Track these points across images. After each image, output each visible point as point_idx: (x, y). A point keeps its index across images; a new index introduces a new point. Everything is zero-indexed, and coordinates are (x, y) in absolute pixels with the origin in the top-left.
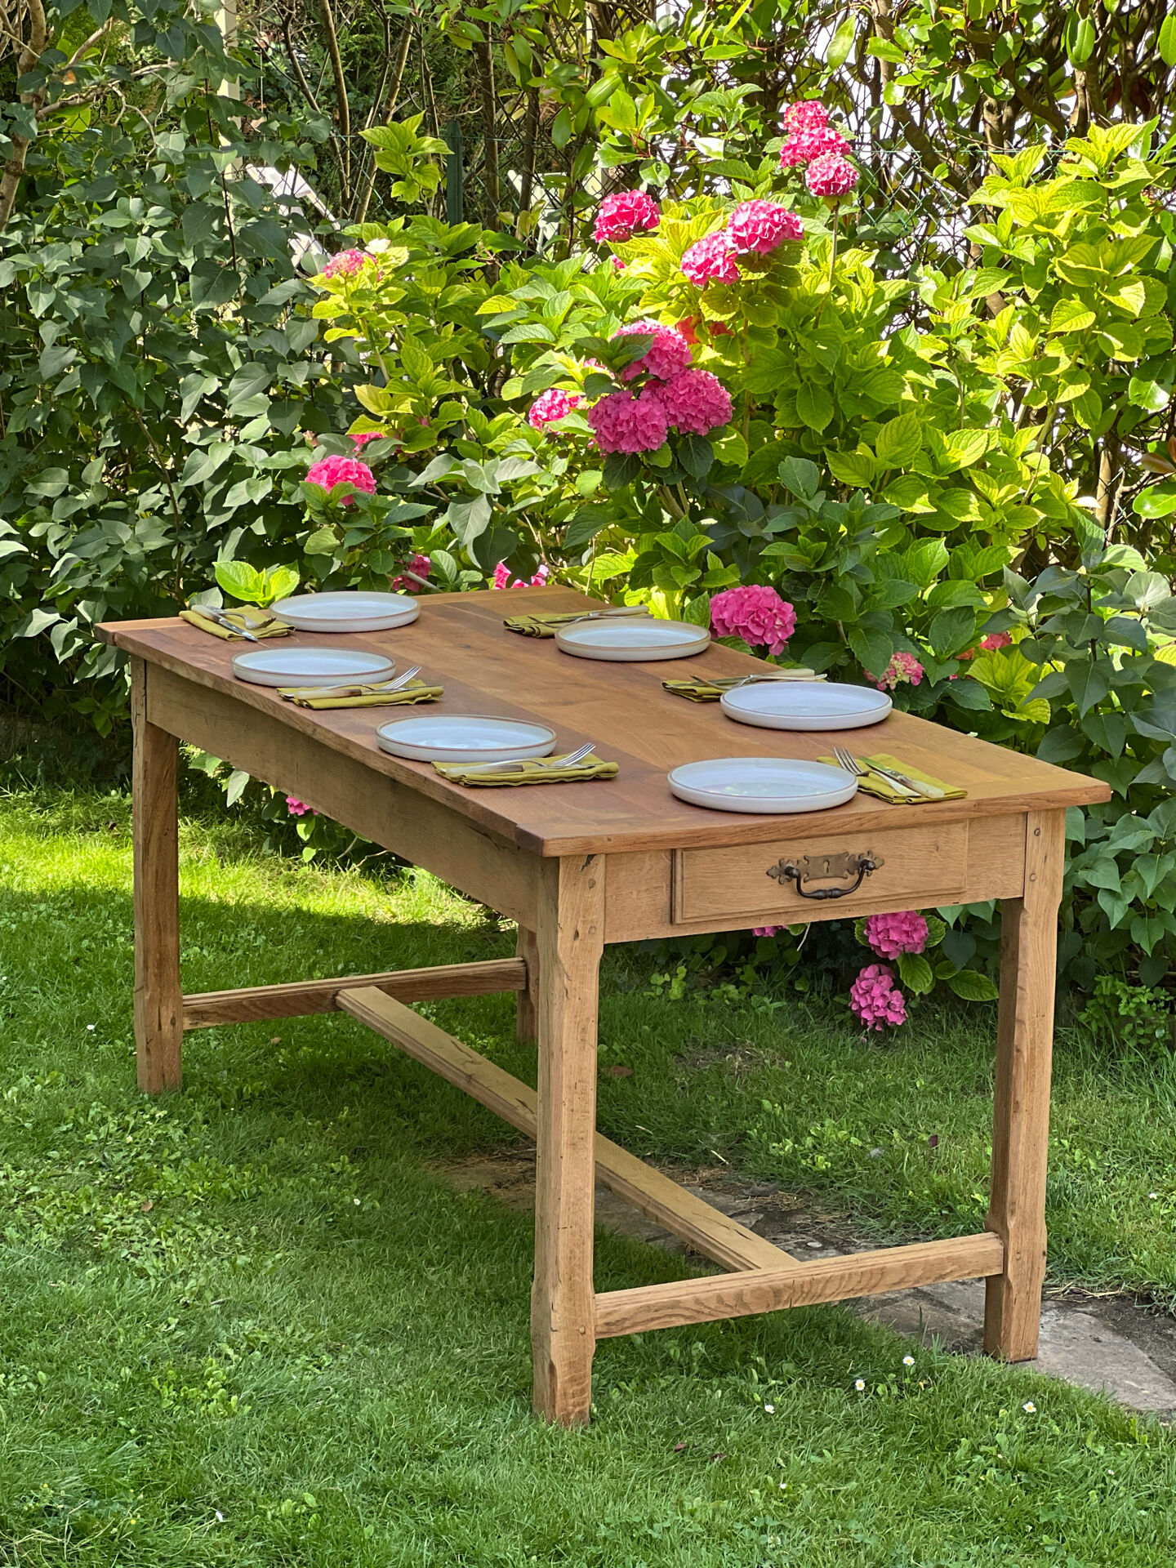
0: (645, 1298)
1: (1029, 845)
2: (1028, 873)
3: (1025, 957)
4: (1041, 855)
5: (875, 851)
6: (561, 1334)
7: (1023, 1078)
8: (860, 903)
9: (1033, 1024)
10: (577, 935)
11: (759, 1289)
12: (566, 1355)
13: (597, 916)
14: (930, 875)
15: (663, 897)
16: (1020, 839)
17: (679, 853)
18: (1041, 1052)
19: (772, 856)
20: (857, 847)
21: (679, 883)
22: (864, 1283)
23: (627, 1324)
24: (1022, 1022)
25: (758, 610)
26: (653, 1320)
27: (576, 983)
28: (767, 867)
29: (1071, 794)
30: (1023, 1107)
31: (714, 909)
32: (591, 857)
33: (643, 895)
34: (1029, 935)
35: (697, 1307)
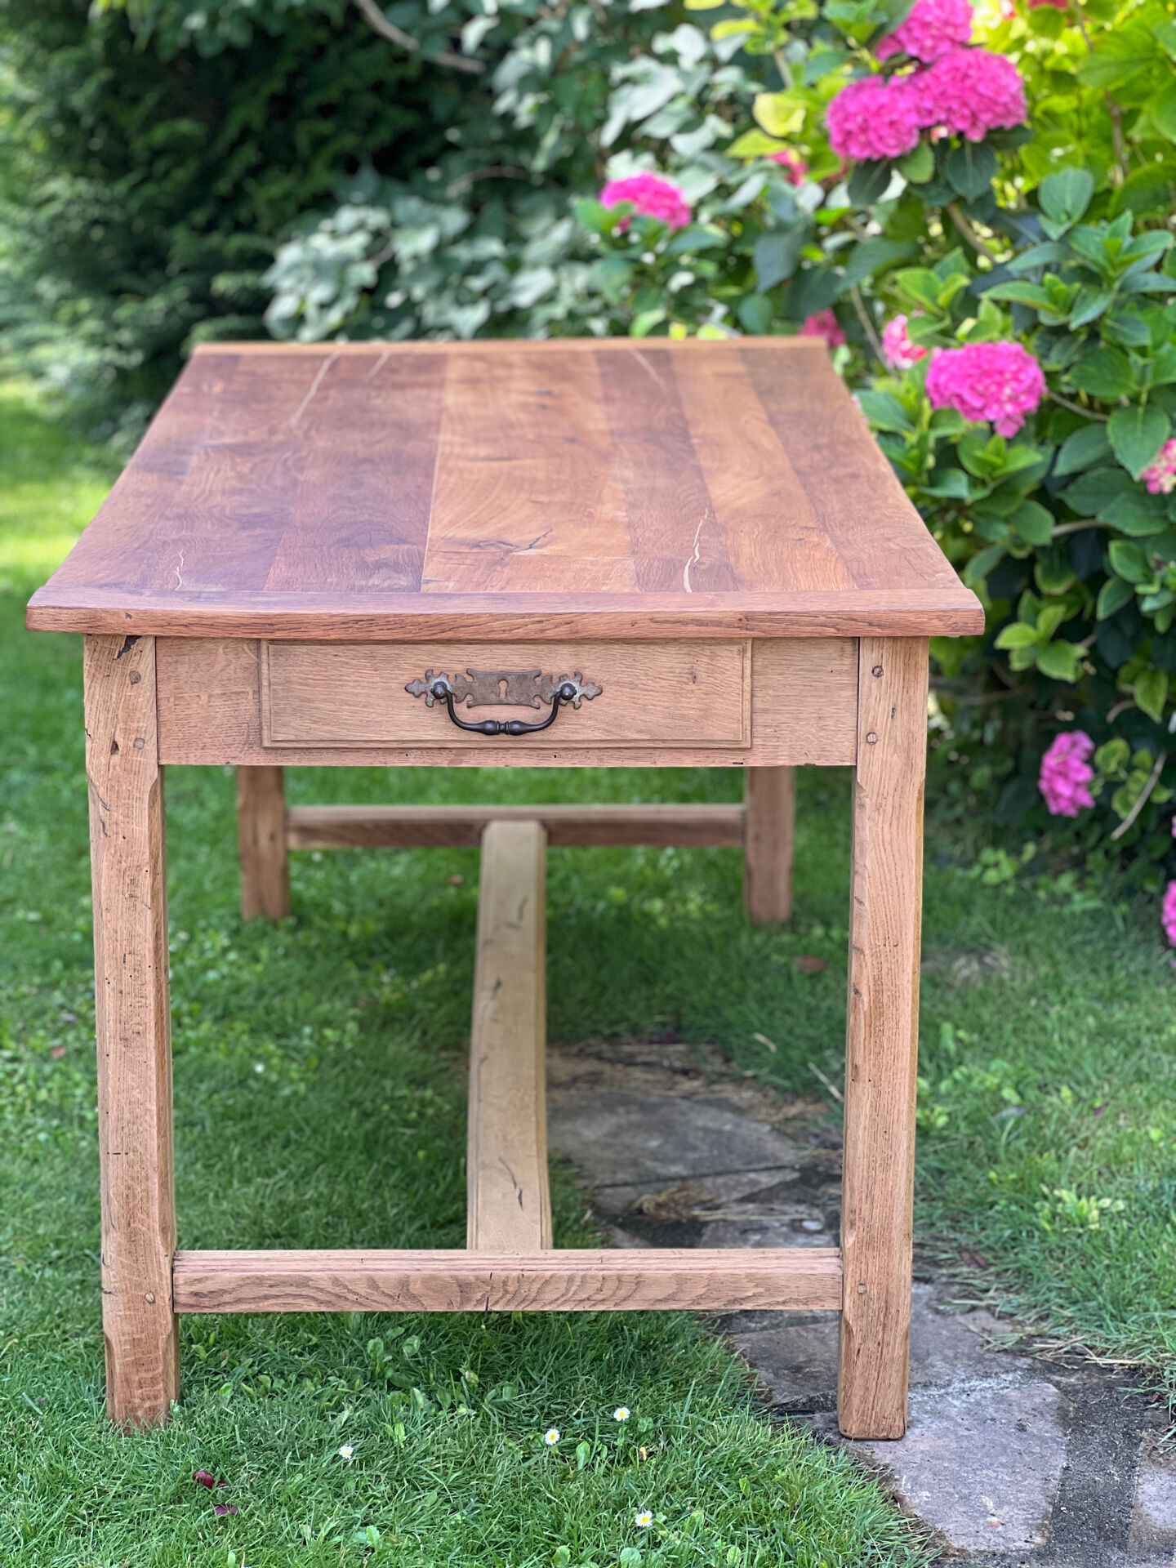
0: (256, 1265)
1: (864, 689)
2: (863, 730)
3: (863, 854)
4: (885, 706)
5: (587, 673)
6: (121, 1298)
7: (862, 1034)
8: (570, 748)
9: (876, 955)
10: (115, 747)
11: (434, 1278)
12: (127, 1328)
13: (148, 725)
14: (683, 717)
15: (247, 705)
16: (847, 680)
17: (264, 645)
18: (894, 998)
19: (414, 663)
20: (559, 662)
21: (265, 690)
22: (607, 1293)
23: (226, 1298)
24: (861, 951)
26: (266, 1298)
27: (117, 815)
28: (406, 678)
29: (912, 617)
30: (864, 1074)
31: (323, 732)
32: (132, 639)
33: (216, 702)
34: (868, 824)
35: (337, 1290)
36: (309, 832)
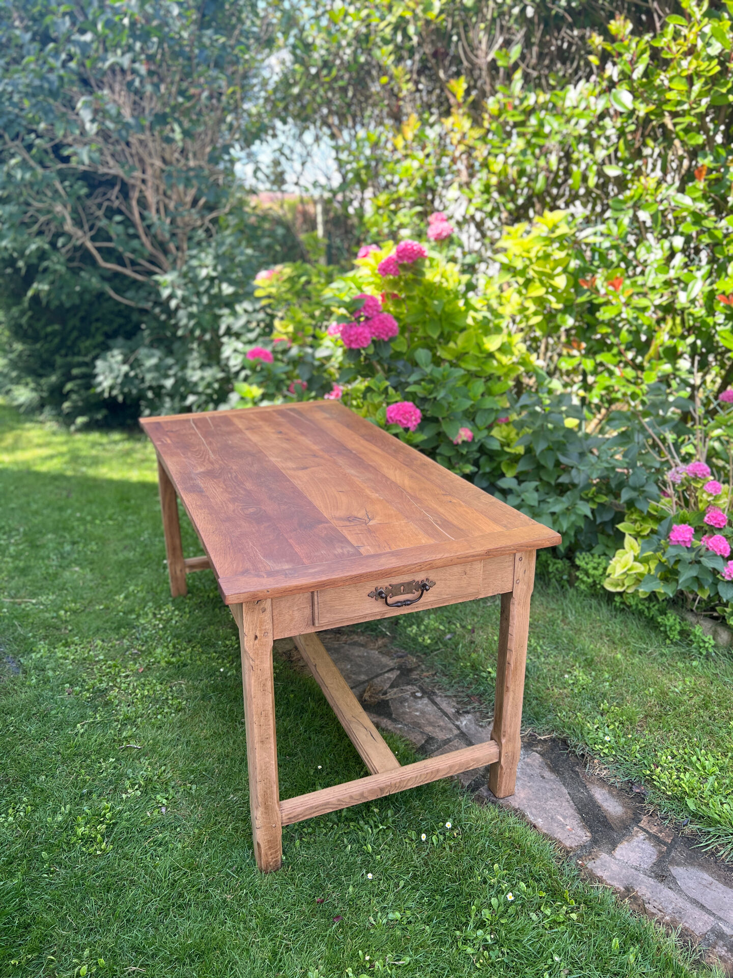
1: (516, 566)
2: (515, 579)
3: (513, 619)
4: (522, 570)
5: (430, 578)
6: (261, 829)
7: (511, 676)
8: (425, 604)
9: (516, 651)
10: (256, 638)
11: (372, 790)
12: (266, 838)
13: (269, 626)
14: (462, 587)
15: (308, 612)
16: (511, 563)
17: (315, 593)
18: (520, 663)
19: (371, 586)
20: (420, 577)
21: (316, 605)
22: (428, 777)
23: (300, 817)
24: (511, 650)
25: (406, 413)
26: (314, 812)
27: (258, 662)
28: (368, 592)
29: (540, 542)
30: (510, 689)
31: (338, 617)
33: (295, 612)
34: (515, 610)
35: (339, 803)
36: (192, 567)
